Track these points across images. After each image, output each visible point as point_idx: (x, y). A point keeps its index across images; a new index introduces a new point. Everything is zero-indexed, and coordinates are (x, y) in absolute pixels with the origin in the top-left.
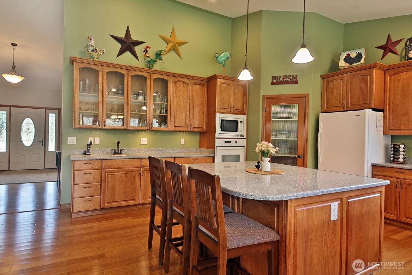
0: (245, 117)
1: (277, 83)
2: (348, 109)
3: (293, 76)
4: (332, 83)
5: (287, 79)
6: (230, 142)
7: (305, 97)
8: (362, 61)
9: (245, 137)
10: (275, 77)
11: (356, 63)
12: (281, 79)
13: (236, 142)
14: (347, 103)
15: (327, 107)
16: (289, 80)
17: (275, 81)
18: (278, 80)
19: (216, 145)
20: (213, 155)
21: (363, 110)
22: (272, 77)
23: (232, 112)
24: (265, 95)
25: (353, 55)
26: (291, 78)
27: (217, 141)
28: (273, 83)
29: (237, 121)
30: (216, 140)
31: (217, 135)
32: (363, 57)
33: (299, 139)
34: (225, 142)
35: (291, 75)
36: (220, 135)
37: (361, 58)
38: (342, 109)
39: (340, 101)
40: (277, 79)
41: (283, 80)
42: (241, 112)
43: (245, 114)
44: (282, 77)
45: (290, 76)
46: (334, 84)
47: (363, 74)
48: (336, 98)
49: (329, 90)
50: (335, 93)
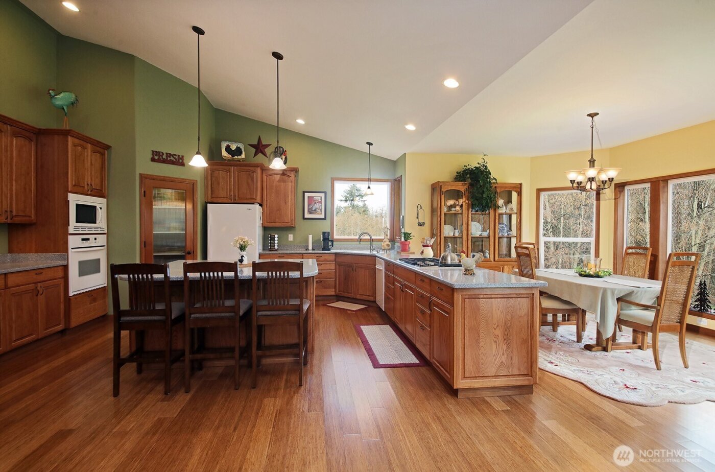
0: (104, 201)
1: (159, 161)
2: (236, 202)
3: (179, 156)
4: (217, 172)
5: (172, 158)
6: (88, 239)
7: (193, 184)
8: (243, 156)
9: (106, 232)
10: (156, 152)
11: (237, 156)
12: (164, 157)
13: (95, 239)
14: (235, 196)
15: (212, 197)
16: (174, 160)
17: (156, 158)
18: (161, 158)
19: (70, 245)
20: (65, 263)
21: (253, 204)
22: (153, 151)
23: (89, 192)
24: (143, 174)
25: (233, 147)
26: (176, 157)
27: (71, 239)
28: (153, 160)
29: (96, 207)
30: (70, 237)
31: (71, 230)
32: (243, 153)
33: (187, 231)
34: (83, 240)
35: (177, 154)
36: (76, 228)
37: (241, 153)
38: (230, 201)
39: (227, 192)
40: (159, 156)
41: (167, 158)
42: (100, 194)
43: (103, 197)
44: (165, 155)
45: (175, 155)
46: (220, 174)
47: (250, 170)
48: (222, 189)
49: (213, 179)
50: (222, 183)
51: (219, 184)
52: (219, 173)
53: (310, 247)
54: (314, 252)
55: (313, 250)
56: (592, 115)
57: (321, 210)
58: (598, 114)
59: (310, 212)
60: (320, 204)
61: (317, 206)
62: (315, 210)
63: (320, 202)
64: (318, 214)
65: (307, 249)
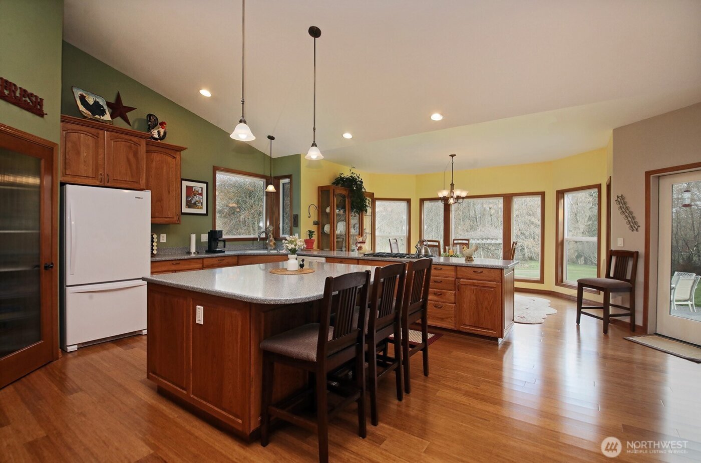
1: (10, 100)
2: (109, 184)
3: (37, 98)
4: (77, 135)
5: (28, 100)
7: (52, 150)
8: (108, 117)
10: (7, 82)
11: (101, 115)
12: (18, 93)
14: (107, 176)
15: (65, 174)
16: (31, 103)
17: (6, 92)
18: (13, 94)
26: (34, 99)
28: (2, 96)
33: (44, 230)
35: (34, 94)
37: (104, 111)
38: (98, 183)
39: (93, 169)
40: (11, 91)
41: (21, 98)
45: (32, 96)
46: (82, 139)
47: (131, 140)
48: (85, 162)
49: (69, 145)
50: (84, 154)
51: (78, 153)
52: (79, 138)
53: (193, 250)
54: (199, 256)
55: (197, 252)
56: (452, 156)
57: (202, 203)
58: (455, 155)
59: (189, 205)
60: (201, 197)
61: (197, 198)
62: (195, 203)
63: (201, 194)
64: (198, 208)
65: (189, 253)
